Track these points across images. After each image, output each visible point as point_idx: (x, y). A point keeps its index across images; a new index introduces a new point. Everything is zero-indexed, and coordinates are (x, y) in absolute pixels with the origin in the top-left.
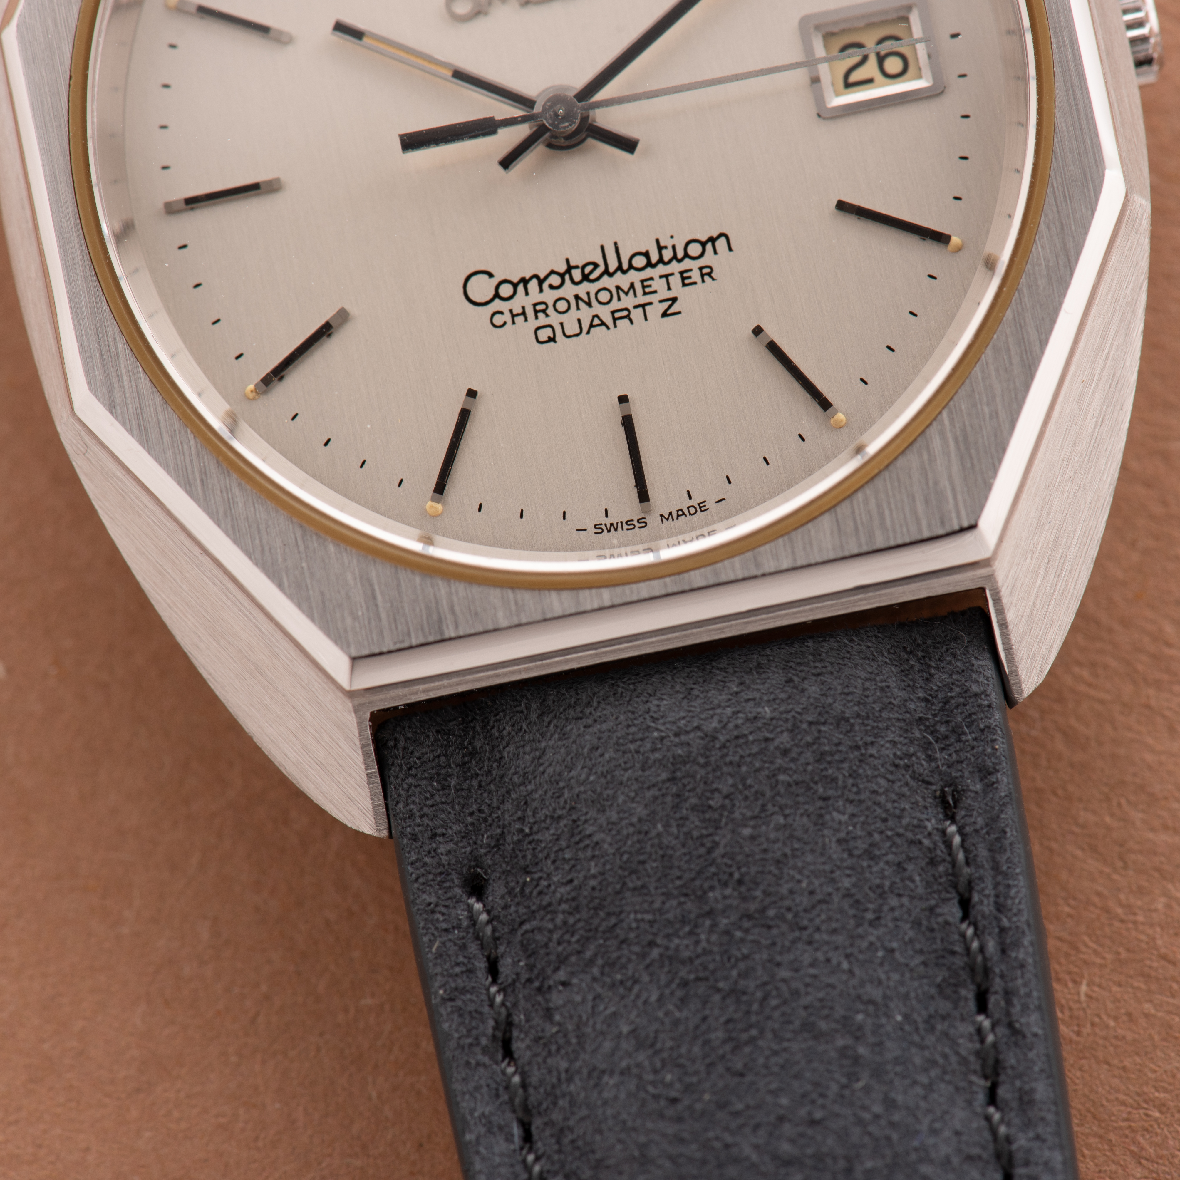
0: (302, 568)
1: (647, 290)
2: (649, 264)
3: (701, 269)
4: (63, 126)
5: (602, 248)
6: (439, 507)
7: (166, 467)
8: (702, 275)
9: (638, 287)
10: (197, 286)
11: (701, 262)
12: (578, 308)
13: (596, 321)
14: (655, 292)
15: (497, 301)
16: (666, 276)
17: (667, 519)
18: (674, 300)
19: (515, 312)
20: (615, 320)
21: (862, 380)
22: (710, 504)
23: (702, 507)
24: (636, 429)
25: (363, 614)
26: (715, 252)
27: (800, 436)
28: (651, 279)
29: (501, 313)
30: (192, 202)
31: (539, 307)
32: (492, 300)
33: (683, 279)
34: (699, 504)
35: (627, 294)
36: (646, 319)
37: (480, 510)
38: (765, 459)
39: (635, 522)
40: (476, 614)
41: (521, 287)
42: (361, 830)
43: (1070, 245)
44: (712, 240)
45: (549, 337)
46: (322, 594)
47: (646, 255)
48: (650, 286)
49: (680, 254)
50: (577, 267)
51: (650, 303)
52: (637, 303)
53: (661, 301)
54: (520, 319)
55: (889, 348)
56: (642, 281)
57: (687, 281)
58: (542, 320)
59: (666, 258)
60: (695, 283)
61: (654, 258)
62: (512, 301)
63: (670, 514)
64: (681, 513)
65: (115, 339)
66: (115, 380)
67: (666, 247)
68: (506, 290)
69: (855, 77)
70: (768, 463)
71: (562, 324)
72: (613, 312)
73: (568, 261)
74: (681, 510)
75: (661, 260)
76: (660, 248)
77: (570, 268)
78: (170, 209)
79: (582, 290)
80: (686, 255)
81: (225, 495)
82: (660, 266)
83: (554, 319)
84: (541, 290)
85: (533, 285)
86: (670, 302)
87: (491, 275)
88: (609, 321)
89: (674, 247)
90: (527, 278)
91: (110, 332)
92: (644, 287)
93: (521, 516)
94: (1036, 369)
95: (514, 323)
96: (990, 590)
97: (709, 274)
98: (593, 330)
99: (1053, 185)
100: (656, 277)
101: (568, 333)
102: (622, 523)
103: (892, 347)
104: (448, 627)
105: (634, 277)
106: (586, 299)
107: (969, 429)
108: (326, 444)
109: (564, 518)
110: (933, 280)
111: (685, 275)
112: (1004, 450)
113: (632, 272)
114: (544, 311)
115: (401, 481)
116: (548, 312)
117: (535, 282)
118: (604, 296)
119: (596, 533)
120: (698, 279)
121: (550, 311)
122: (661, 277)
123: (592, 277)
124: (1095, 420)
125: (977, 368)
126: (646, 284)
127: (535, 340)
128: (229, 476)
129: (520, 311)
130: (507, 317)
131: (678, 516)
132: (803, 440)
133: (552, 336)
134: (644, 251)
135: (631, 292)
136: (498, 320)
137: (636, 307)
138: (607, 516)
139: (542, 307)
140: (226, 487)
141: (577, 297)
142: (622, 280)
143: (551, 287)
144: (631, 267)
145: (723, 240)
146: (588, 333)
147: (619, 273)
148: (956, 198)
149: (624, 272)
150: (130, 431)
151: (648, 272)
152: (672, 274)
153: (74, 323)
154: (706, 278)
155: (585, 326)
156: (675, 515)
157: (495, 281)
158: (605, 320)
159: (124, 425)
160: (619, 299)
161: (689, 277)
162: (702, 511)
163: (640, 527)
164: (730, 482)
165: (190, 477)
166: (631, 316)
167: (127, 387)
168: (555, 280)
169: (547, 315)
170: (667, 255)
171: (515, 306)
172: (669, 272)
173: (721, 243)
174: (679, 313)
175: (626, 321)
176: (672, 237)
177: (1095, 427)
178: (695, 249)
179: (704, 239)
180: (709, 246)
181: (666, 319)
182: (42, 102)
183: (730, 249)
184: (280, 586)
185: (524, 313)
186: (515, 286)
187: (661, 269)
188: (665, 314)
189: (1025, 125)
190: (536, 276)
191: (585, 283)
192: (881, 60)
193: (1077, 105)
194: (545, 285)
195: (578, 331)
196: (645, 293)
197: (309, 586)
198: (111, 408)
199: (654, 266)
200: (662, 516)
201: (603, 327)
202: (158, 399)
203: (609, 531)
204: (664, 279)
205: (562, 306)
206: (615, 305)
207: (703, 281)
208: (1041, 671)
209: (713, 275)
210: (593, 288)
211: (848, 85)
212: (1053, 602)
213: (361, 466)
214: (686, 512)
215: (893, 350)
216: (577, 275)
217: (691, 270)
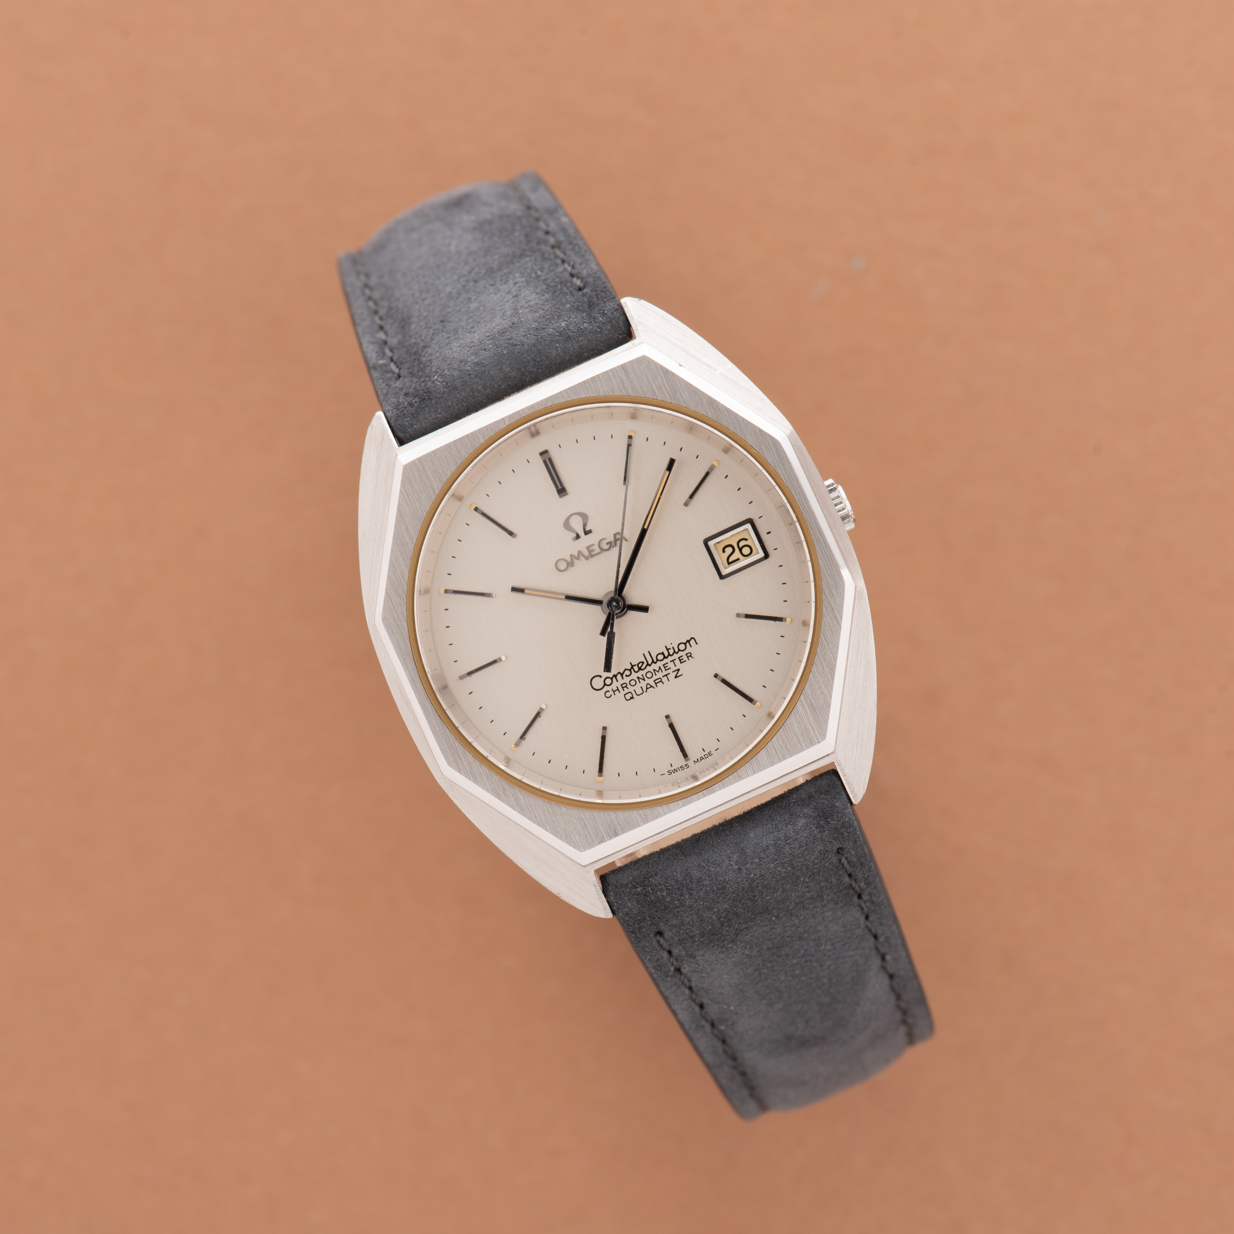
0: (553, 820)
1: (666, 668)
2: (665, 657)
3: (686, 654)
4: (411, 658)
5: (644, 655)
6: (602, 778)
7: (487, 790)
8: (688, 657)
9: (662, 668)
10: (481, 708)
11: (686, 652)
12: (640, 682)
13: (649, 686)
14: (670, 668)
15: (606, 686)
16: (673, 661)
17: (697, 762)
18: (678, 670)
19: (614, 690)
20: (656, 684)
21: (763, 686)
22: (713, 752)
23: (710, 754)
24: (675, 727)
25: (583, 834)
26: (691, 646)
27: (743, 715)
28: (667, 663)
29: (609, 691)
30: (470, 673)
31: (623, 686)
32: (603, 687)
33: (680, 660)
34: (708, 753)
35: (658, 672)
36: (669, 681)
37: (619, 776)
38: (731, 728)
39: (684, 766)
40: (629, 823)
41: (614, 679)
42: (600, 917)
43: (837, 615)
44: (688, 641)
45: (631, 697)
46: (564, 829)
47: (663, 653)
48: (667, 666)
49: (677, 650)
50: (635, 665)
51: (669, 674)
52: (664, 675)
53: (673, 672)
54: (617, 692)
55: (771, 670)
56: (664, 665)
57: (682, 661)
58: (626, 691)
59: (671, 653)
60: (685, 661)
61: (666, 654)
62: (612, 685)
63: (698, 760)
64: (702, 758)
65: (454, 742)
66: (458, 759)
67: (670, 649)
68: (608, 681)
69: (731, 560)
70: (733, 730)
71: (635, 690)
72: (655, 681)
73: (631, 663)
74: (702, 757)
75: (669, 655)
76: (668, 650)
77: (632, 666)
78: (461, 678)
79: (640, 674)
80: (679, 650)
81: (515, 797)
82: (669, 657)
83: (631, 689)
84: (623, 678)
85: (619, 677)
86: (677, 671)
87: (601, 677)
88: (654, 685)
89: (673, 648)
90: (616, 674)
91: (451, 739)
92: (665, 667)
93: (637, 774)
94: (835, 670)
95: (615, 694)
96: (836, 763)
97: (690, 656)
98: (648, 690)
99: (825, 592)
100: (669, 662)
101: (638, 694)
102: (678, 768)
103: (773, 669)
104: (619, 831)
105: (660, 664)
106: (642, 678)
107: (813, 701)
108: (549, 762)
109: (654, 771)
110: (783, 638)
111: (681, 658)
112: (830, 706)
113: (658, 662)
114: (626, 687)
115: (584, 771)
116: (628, 687)
117: (619, 675)
118: (649, 675)
119: (669, 775)
120: (686, 659)
121: (629, 686)
122: (671, 661)
123: (643, 668)
124: (863, 680)
125: (811, 675)
126: (665, 666)
127: (625, 700)
128: (514, 789)
129: (616, 689)
130: (612, 693)
131: (701, 760)
132: (745, 716)
133: (632, 696)
134: (661, 652)
135: (660, 670)
136: (608, 694)
137: (663, 676)
138: (672, 766)
139: (625, 685)
140: (514, 793)
141: (638, 678)
142: (655, 666)
143: (627, 676)
144: (657, 660)
145: (693, 640)
146: (646, 692)
147: (653, 664)
148: (785, 601)
149: (655, 663)
150: (470, 779)
151: (665, 661)
152: (675, 659)
153: (435, 739)
154: (689, 658)
155: (645, 689)
156: (699, 760)
157: (603, 679)
158: (652, 685)
159: (466, 777)
160: (656, 675)
161: (683, 659)
162: (710, 756)
163: (686, 768)
164: (719, 741)
165: (499, 792)
166: (662, 681)
167: (464, 761)
168: (627, 673)
169: (628, 688)
170: (671, 652)
171: (614, 686)
172: (674, 659)
173: (692, 642)
174: (682, 675)
175: (661, 683)
176: (671, 644)
177: (863, 683)
178: (682, 647)
179: (685, 642)
180: (688, 644)
181: (677, 679)
182: (400, 650)
183: (697, 644)
184: (546, 830)
185: (618, 689)
186: (612, 679)
187: (670, 658)
188: (676, 677)
189: (805, 562)
190: (619, 673)
191: (640, 671)
192: (740, 550)
193: (827, 556)
194: (624, 676)
195: (642, 692)
196: (666, 670)
197: (558, 827)
198: (459, 771)
199: (667, 658)
200: (694, 761)
201: (652, 688)
202: (478, 763)
203: (674, 772)
204: (672, 662)
205: (633, 683)
206: (655, 677)
207: (689, 659)
208: (864, 788)
209: (692, 656)
210: (644, 672)
211: (729, 563)
212: (862, 759)
213: (566, 768)
214: (704, 757)
215: (773, 671)
216: (636, 668)
217: (682, 656)
